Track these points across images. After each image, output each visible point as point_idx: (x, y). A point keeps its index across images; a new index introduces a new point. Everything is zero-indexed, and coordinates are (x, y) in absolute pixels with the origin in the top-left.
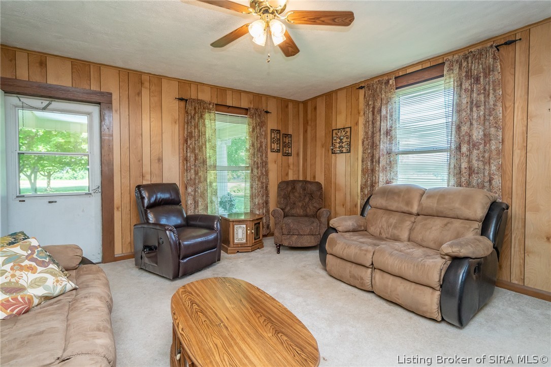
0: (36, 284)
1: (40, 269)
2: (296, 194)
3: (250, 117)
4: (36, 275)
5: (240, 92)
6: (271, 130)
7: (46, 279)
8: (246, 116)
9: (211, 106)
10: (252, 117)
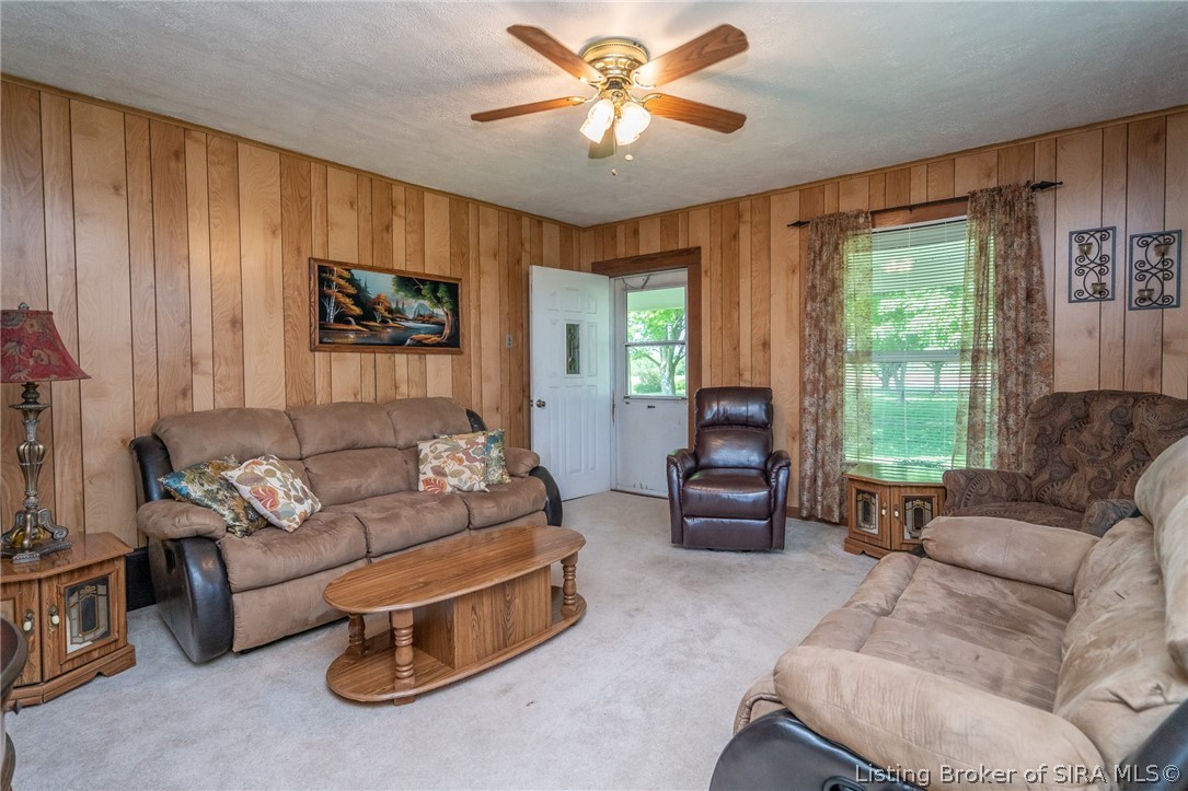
0: (455, 474)
1: (466, 463)
2: (1086, 436)
3: (975, 218)
4: (460, 468)
5: (950, 158)
6: (1071, 234)
7: (464, 472)
8: (965, 217)
9: (861, 220)
10: (980, 215)
